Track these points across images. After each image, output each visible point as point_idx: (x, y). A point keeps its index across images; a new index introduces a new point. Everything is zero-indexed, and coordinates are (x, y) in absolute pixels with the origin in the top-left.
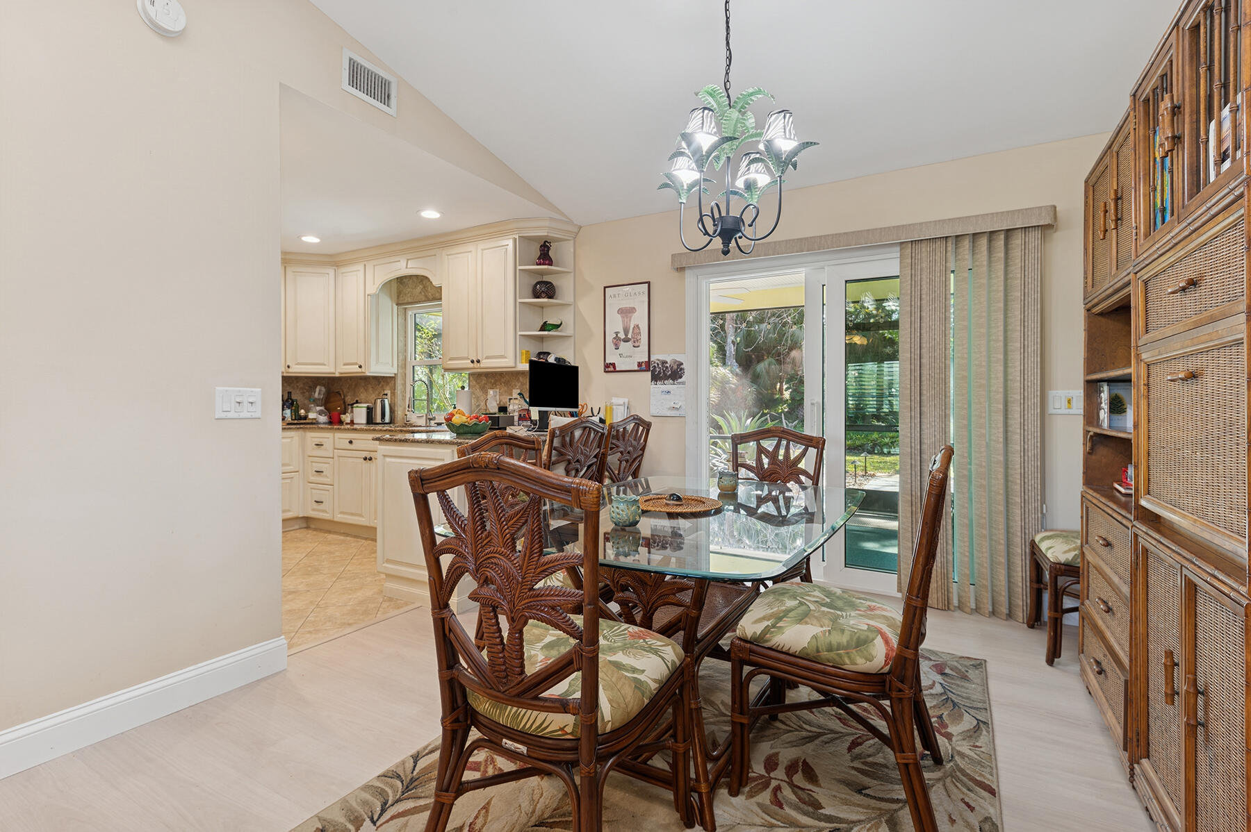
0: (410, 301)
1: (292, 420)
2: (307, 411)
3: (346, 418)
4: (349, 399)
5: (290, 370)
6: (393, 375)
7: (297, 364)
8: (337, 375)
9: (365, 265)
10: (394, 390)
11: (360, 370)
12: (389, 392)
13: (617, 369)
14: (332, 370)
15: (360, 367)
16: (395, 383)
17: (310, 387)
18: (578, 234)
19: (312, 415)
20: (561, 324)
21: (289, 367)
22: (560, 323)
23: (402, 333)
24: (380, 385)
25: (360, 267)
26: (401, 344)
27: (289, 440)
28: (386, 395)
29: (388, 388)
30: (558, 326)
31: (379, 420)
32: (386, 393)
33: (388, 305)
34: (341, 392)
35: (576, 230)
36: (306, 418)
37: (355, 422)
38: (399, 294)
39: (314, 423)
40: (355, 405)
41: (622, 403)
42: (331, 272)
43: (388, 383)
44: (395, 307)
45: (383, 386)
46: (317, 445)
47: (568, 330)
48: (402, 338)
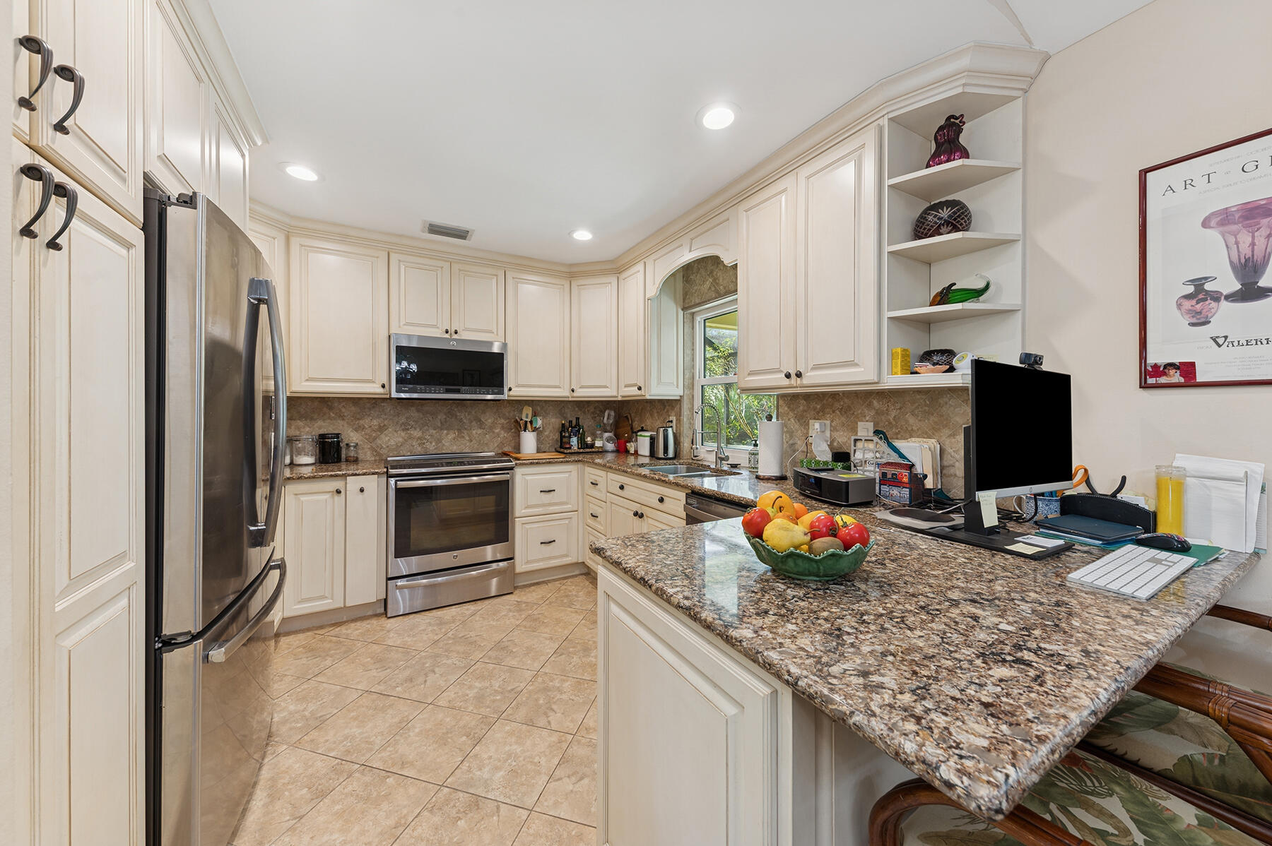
0: (697, 301)
1: (579, 448)
2: (595, 437)
3: (631, 447)
4: (636, 426)
5: (575, 394)
6: (678, 398)
7: (580, 388)
8: (620, 399)
9: (645, 263)
10: (680, 416)
11: (639, 392)
12: (673, 418)
13: (1200, 379)
14: (615, 394)
15: (640, 388)
16: (680, 406)
17: (601, 411)
18: (1034, 78)
19: (598, 444)
20: (987, 287)
21: (573, 391)
22: (981, 285)
23: (689, 344)
24: (666, 410)
25: (640, 267)
26: (688, 359)
27: (567, 475)
28: (672, 421)
29: (673, 413)
30: (977, 293)
31: (661, 455)
32: (671, 419)
33: (672, 311)
34: (629, 417)
35: (1032, 68)
36: (592, 446)
37: (639, 453)
38: (686, 294)
39: (602, 452)
40: (639, 434)
41: (1242, 475)
42: (613, 280)
43: (673, 408)
44: (681, 313)
45: (668, 411)
46: (592, 483)
47: (1006, 295)
48: (688, 352)
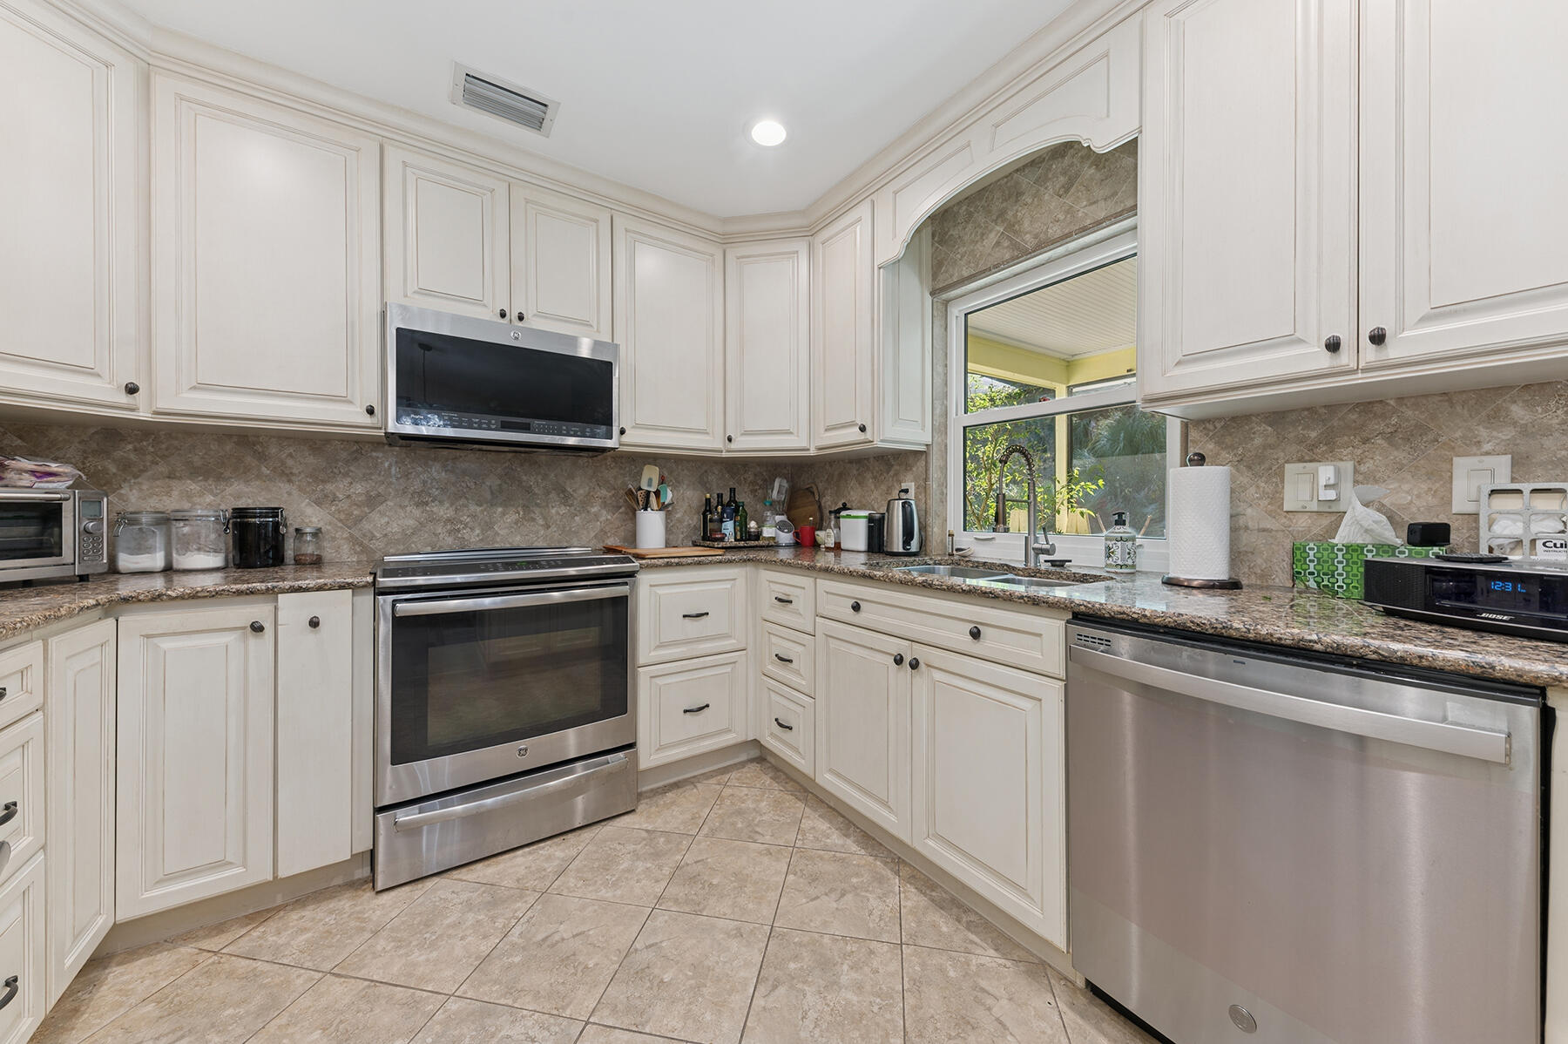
0: (966, 274)
1: (736, 540)
2: (761, 524)
3: (826, 537)
4: (829, 502)
5: (733, 446)
6: (923, 448)
7: (742, 434)
8: (813, 452)
9: (873, 202)
10: (926, 480)
11: (861, 437)
12: (911, 486)
14: (804, 444)
15: (863, 429)
16: (926, 462)
17: (765, 480)
19: (768, 532)
21: (730, 440)
23: (940, 354)
24: (892, 473)
25: (864, 210)
26: (938, 381)
27: (728, 585)
28: (906, 491)
29: (910, 476)
31: (898, 546)
32: (904, 486)
33: (915, 292)
34: (815, 489)
36: (758, 536)
37: (842, 547)
38: (937, 267)
39: (773, 546)
40: (844, 513)
42: (801, 247)
43: (908, 468)
44: (929, 299)
45: (896, 474)
46: (780, 600)
48: (940, 369)
